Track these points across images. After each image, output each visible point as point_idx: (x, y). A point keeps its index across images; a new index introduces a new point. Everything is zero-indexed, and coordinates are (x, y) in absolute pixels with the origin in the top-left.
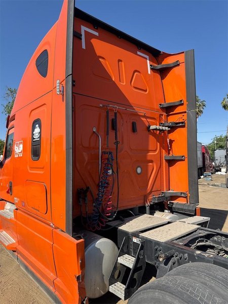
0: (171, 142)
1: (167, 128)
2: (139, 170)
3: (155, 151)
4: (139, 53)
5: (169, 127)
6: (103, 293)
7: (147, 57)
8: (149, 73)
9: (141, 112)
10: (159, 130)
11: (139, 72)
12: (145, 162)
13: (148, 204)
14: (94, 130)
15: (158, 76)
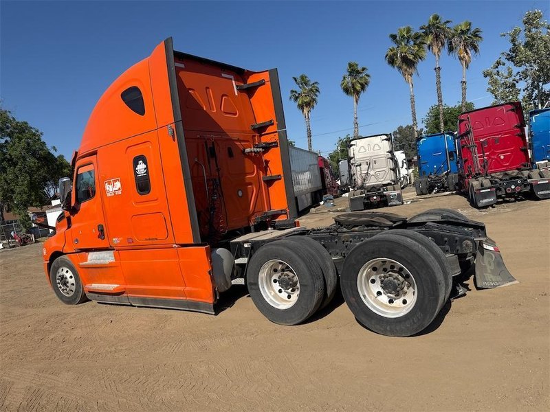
0: (267, 162)
1: (261, 149)
2: (240, 193)
3: (252, 173)
4: (223, 75)
5: (263, 148)
6: (227, 289)
7: (232, 77)
8: (237, 94)
9: (235, 137)
10: (254, 152)
11: (226, 95)
12: (244, 185)
13: (252, 224)
14: (196, 160)
15: (245, 96)
